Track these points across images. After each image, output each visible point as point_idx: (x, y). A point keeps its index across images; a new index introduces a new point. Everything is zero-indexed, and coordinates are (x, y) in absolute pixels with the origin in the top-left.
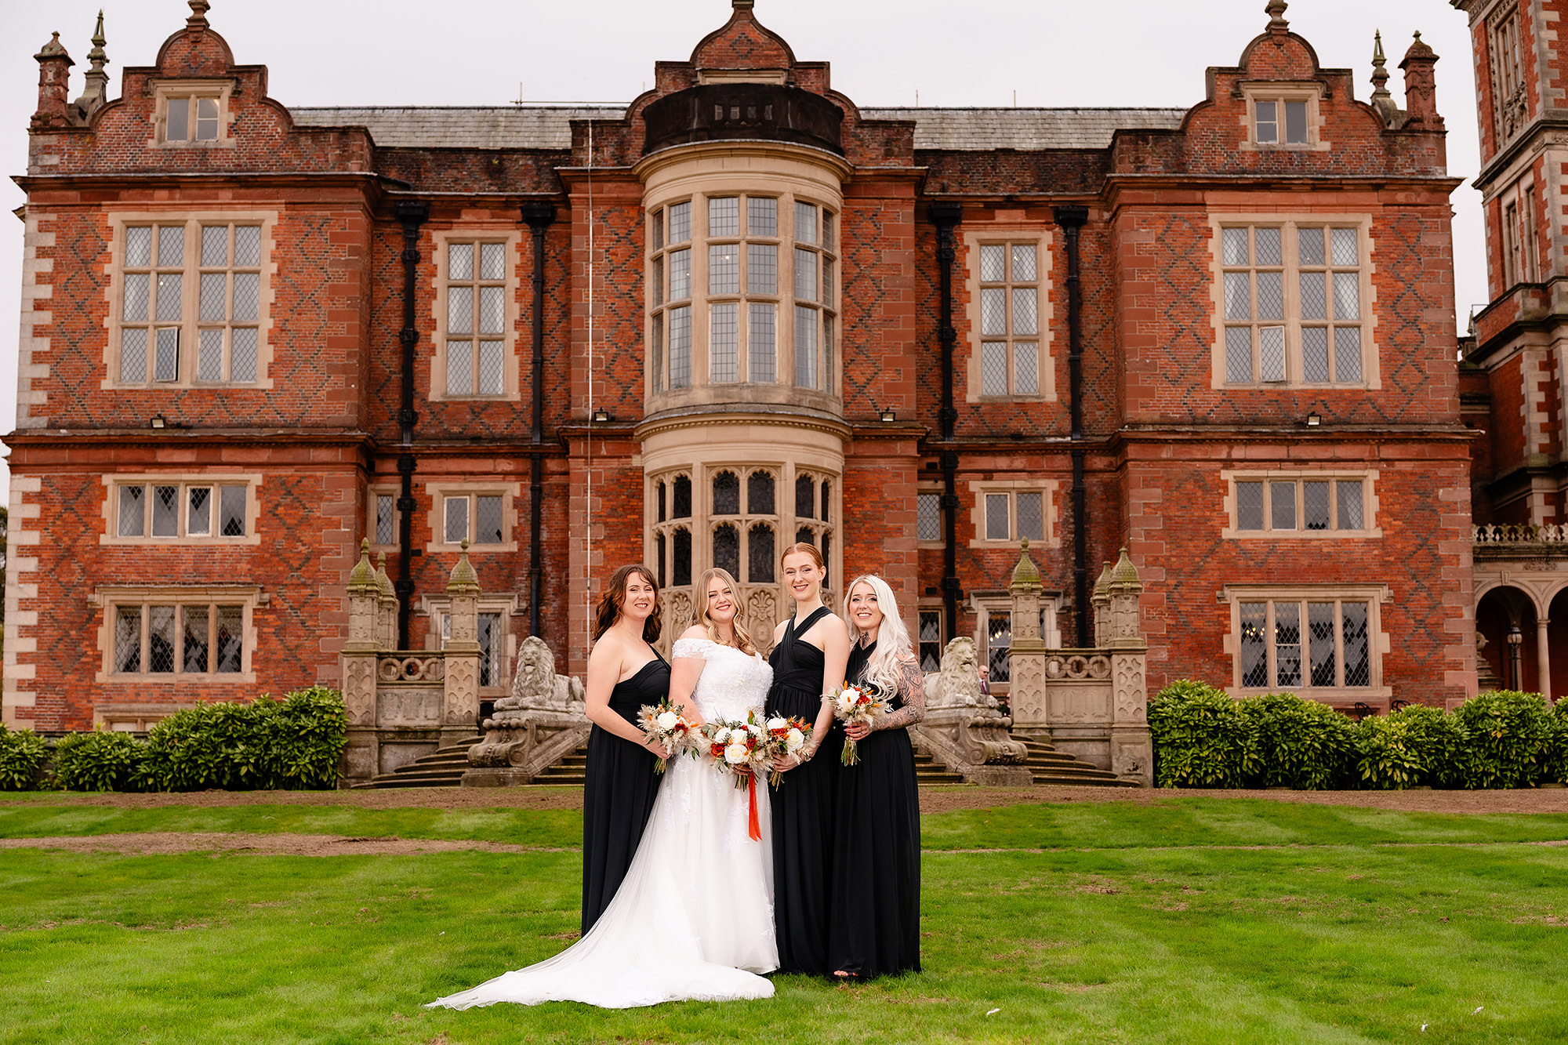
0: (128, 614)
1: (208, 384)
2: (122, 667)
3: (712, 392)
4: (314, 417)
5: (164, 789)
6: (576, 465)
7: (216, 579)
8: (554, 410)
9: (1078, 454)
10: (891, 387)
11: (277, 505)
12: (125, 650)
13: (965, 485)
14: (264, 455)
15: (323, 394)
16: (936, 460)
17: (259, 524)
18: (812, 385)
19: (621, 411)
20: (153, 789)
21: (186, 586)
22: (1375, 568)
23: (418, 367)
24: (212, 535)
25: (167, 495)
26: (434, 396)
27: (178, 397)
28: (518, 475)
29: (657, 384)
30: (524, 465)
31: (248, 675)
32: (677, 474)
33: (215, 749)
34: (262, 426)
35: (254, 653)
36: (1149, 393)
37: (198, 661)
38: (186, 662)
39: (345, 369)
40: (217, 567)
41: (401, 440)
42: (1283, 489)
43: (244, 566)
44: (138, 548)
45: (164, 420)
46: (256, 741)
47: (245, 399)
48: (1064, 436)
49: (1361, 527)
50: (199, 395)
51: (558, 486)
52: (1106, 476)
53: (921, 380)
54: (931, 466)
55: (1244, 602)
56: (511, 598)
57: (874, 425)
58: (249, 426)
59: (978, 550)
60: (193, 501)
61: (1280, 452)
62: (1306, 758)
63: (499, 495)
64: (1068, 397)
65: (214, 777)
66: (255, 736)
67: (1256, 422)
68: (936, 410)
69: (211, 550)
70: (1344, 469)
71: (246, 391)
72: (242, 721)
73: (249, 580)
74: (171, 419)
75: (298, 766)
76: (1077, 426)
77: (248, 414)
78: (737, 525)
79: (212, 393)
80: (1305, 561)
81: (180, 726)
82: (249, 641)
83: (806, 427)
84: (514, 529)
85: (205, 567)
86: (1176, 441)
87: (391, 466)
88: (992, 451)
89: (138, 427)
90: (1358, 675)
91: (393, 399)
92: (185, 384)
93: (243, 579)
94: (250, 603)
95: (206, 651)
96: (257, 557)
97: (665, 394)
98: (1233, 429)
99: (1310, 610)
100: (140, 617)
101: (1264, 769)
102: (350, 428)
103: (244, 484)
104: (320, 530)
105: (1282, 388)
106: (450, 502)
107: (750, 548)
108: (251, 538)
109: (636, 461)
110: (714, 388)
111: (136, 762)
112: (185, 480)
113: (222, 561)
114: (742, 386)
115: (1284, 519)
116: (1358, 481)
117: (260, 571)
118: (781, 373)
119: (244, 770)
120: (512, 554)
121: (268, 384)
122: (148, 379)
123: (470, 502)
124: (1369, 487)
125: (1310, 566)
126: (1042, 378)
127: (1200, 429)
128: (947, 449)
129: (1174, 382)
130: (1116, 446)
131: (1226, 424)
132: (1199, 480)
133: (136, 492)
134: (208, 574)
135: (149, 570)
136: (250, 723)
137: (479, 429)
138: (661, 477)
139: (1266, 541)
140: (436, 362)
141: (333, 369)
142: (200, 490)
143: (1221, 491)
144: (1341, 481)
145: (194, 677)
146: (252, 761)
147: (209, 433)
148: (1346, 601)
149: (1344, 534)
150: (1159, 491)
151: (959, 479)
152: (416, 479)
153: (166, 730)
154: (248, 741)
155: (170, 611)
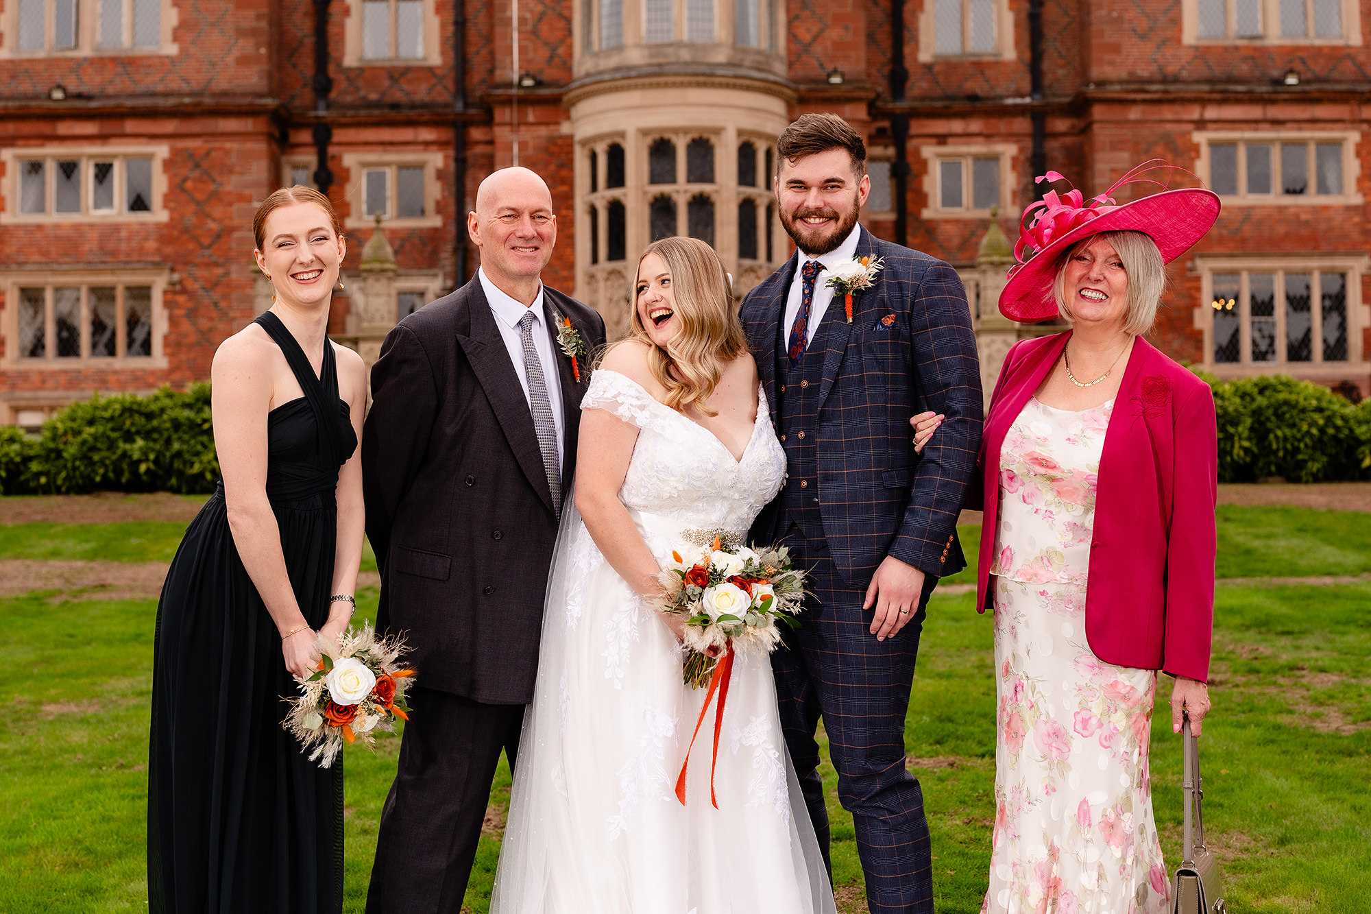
0: (32, 297)
1: (109, 52)
2: (27, 353)
3: (646, 52)
4: (222, 84)
5: (58, 491)
6: (502, 133)
7: (123, 258)
8: (477, 75)
9: (1038, 116)
10: (838, 45)
11: (185, 180)
12: (29, 335)
13: (917, 152)
14: (170, 126)
15: (231, 59)
16: (886, 124)
17: (168, 200)
18: (754, 43)
19: (549, 74)
20: (46, 490)
21: (91, 267)
22: (1356, 236)
23: (332, 30)
24: (117, 211)
25: (68, 169)
26: (350, 60)
27: (77, 66)
28: (440, 145)
29: (587, 43)
30: (447, 134)
31: (159, 360)
32: (609, 141)
33: (112, 445)
34: (167, 95)
35: (166, 338)
36: (1116, 49)
37: (107, 346)
38: (94, 346)
39: (253, 33)
40: (123, 246)
41: (315, 108)
42: (1258, 152)
43: (151, 245)
44: (40, 227)
45: (64, 90)
46: (155, 436)
47: (149, 66)
48: (1022, 96)
49: (1341, 190)
50: (100, 62)
51: (483, 156)
52: (1068, 140)
53: (871, 38)
54: (881, 132)
55: (1217, 273)
56: (435, 276)
57: (821, 86)
58: (154, 94)
59: (930, 221)
60: (96, 176)
61: (1256, 112)
62: (1302, 445)
63: (420, 166)
64: (1027, 55)
65: (111, 475)
66: (155, 430)
67: (1231, 80)
68: (886, 70)
69: (116, 228)
70: (1323, 129)
71: (149, 58)
72: (140, 413)
73: (157, 259)
74: (73, 88)
75: (201, 462)
76: (1037, 85)
77: (152, 82)
78: (675, 197)
79: (115, 60)
80: (1281, 229)
81: (73, 420)
82: (160, 325)
83: (748, 88)
84: (438, 203)
85: (111, 246)
86: (1145, 101)
87: (305, 136)
88: (946, 114)
89: (36, 97)
90: (1336, 351)
91: (306, 65)
92: (86, 52)
93: (151, 258)
94: (159, 284)
95: (114, 334)
96: (166, 235)
97: (596, 55)
98: (1206, 88)
99: (1287, 282)
100: (43, 300)
101: (1255, 458)
102: (261, 96)
103: (149, 157)
104: (231, 204)
105: (1258, 43)
106: (369, 175)
107: (690, 220)
108: (159, 215)
109: (565, 128)
110: (649, 47)
111: (27, 460)
112: (87, 154)
113: (129, 239)
114: (679, 45)
115: (1259, 184)
116: (1337, 144)
117: (169, 250)
118: (720, 31)
119: (143, 468)
120: (435, 230)
121: (172, 49)
122: (47, 46)
123: (390, 174)
124: (1349, 150)
125: (1287, 235)
126: (1000, 34)
127: (1172, 88)
128: (898, 111)
129: (1143, 37)
130: (1080, 107)
131: (1198, 82)
132: (1169, 143)
133: (35, 167)
134: (114, 253)
135: (53, 249)
136: (150, 416)
137: (398, 96)
138: (592, 145)
139: (1241, 209)
140: (351, 24)
141: (241, 33)
142: (104, 165)
143: (1193, 154)
144: (1321, 143)
145: (103, 362)
146: (152, 456)
147: (111, 103)
148: (1325, 272)
149: (1322, 200)
150: (1125, 155)
151: (911, 145)
152: (332, 150)
153: (59, 425)
154: (147, 435)
155: (74, 294)
